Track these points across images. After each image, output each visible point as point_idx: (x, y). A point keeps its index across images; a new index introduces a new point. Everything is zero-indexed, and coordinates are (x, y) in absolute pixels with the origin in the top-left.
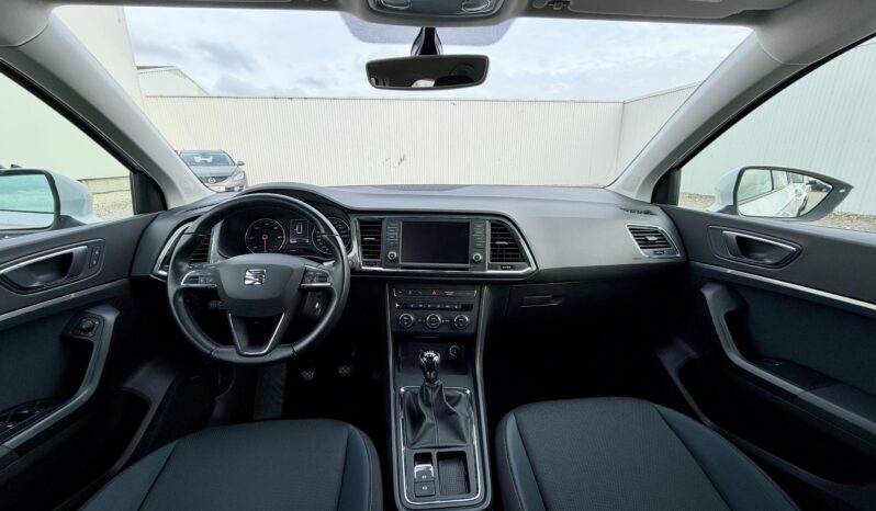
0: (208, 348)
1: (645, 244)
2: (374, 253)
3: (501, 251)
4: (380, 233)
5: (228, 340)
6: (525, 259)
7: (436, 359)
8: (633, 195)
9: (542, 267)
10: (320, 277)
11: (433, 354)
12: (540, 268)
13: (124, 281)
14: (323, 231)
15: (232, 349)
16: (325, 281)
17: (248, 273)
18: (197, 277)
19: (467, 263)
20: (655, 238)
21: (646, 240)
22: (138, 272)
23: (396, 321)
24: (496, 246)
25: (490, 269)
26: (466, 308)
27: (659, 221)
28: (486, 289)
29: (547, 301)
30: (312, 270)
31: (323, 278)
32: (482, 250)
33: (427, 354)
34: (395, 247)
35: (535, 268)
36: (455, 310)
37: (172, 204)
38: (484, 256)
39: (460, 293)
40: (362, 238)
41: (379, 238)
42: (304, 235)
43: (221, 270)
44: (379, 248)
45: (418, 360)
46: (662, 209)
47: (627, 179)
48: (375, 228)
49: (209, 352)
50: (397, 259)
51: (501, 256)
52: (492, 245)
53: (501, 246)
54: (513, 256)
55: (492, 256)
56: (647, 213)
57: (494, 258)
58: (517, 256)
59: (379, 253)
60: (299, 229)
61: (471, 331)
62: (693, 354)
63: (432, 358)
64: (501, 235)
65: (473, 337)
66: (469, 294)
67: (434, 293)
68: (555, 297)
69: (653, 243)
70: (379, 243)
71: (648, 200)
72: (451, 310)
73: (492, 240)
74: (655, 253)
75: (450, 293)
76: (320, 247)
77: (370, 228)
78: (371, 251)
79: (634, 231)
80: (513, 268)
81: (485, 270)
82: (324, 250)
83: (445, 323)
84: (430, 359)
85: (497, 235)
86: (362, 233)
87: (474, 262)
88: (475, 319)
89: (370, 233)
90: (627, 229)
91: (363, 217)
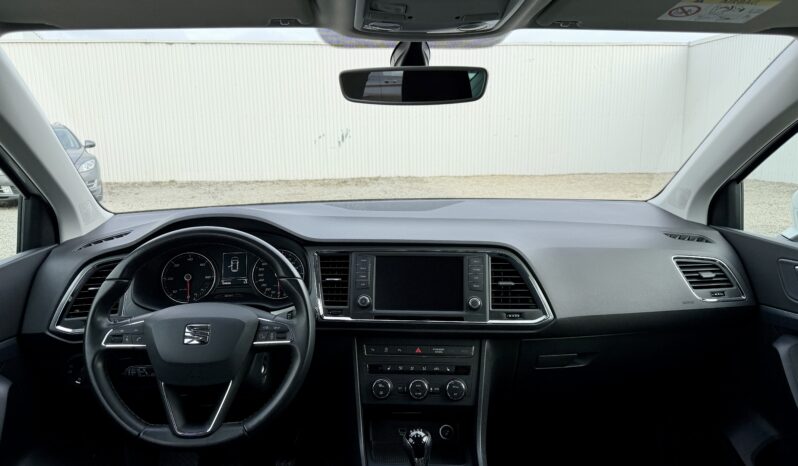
0: (136, 429)
1: (698, 283)
2: (338, 297)
3: (506, 294)
4: (347, 271)
5: (160, 418)
6: (538, 305)
7: (425, 439)
8: (683, 214)
9: (561, 315)
10: (279, 332)
11: (423, 434)
12: (558, 317)
13: (13, 340)
14: (282, 273)
15: (166, 429)
16: (284, 339)
17: (187, 330)
18: (121, 336)
19: (461, 309)
20: (713, 275)
21: (700, 277)
22: (31, 327)
23: (368, 390)
24: (500, 286)
25: (491, 318)
26: (462, 371)
27: (716, 251)
28: (487, 345)
29: (571, 360)
30: (266, 324)
31: (282, 333)
32: (481, 293)
33: (413, 433)
34: (366, 290)
35: (551, 317)
36: (447, 373)
37: (67, 235)
38: (484, 301)
39: (452, 350)
40: (324, 277)
41: (345, 278)
42: (241, 273)
43: (151, 325)
44: (346, 291)
45: (402, 443)
46: (723, 234)
47: (674, 192)
48: (340, 265)
49: (136, 433)
50: (369, 306)
51: (506, 301)
52: (493, 287)
53: (506, 287)
54: (522, 301)
55: (494, 300)
56: (700, 239)
57: (496, 303)
58: (526, 301)
59: (346, 298)
60: (234, 266)
61: (468, 402)
62: (773, 432)
63: (421, 438)
64: (505, 273)
65: (472, 411)
66: (464, 351)
67: (418, 350)
68: (582, 356)
69: (709, 280)
70: (347, 284)
71: (703, 220)
72: (442, 373)
73: (494, 280)
74: (713, 295)
75: (440, 351)
76: (263, 289)
77: (334, 265)
78: (335, 296)
79: (683, 264)
80: (522, 317)
81: (486, 320)
82: (269, 293)
83: (434, 393)
84: (418, 439)
85: (499, 273)
86: (322, 271)
87: (470, 309)
88: (474, 387)
89: (333, 271)
90: (674, 262)
91: (325, 251)
